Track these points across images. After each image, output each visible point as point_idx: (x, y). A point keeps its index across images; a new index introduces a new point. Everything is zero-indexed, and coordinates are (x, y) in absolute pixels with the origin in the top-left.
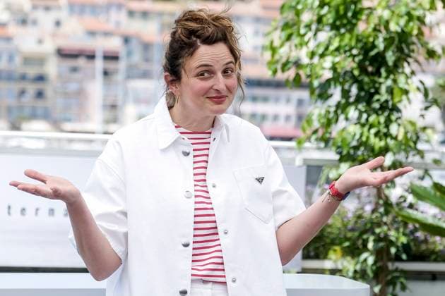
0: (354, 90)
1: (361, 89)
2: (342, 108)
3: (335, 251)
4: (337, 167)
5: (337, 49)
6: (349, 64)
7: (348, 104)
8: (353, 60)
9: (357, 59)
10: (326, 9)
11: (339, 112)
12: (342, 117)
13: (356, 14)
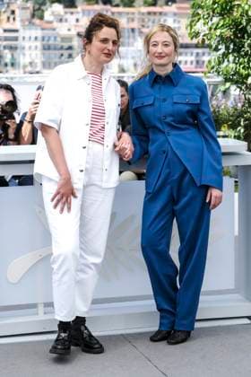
0: (232, 46)
1: (235, 45)
2: (225, 55)
3: (224, 126)
4: (225, 85)
5: (223, 26)
6: (228, 33)
7: (229, 53)
9: (233, 30)
10: (216, 5)
12: (226, 60)
13: (232, 8)
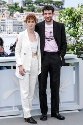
0: (72, 25)
3: (70, 50)
4: (70, 37)
5: (69, 19)
9: (72, 20)
10: (67, 12)
11: (70, 28)
13: (72, 13)
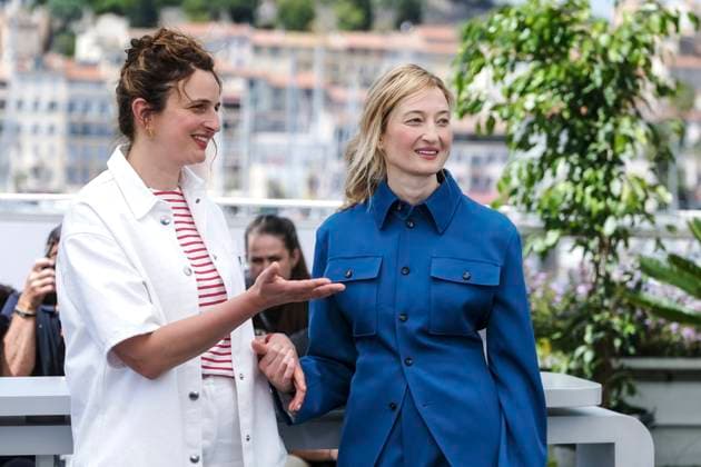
0: (564, 138)
1: (572, 136)
2: (548, 161)
3: (542, 344)
4: (544, 236)
5: (542, 85)
6: (556, 104)
7: (556, 156)
8: (563, 99)
9: (567, 98)
10: (526, 34)
11: (545, 165)
12: (548, 173)
13: (566, 40)
